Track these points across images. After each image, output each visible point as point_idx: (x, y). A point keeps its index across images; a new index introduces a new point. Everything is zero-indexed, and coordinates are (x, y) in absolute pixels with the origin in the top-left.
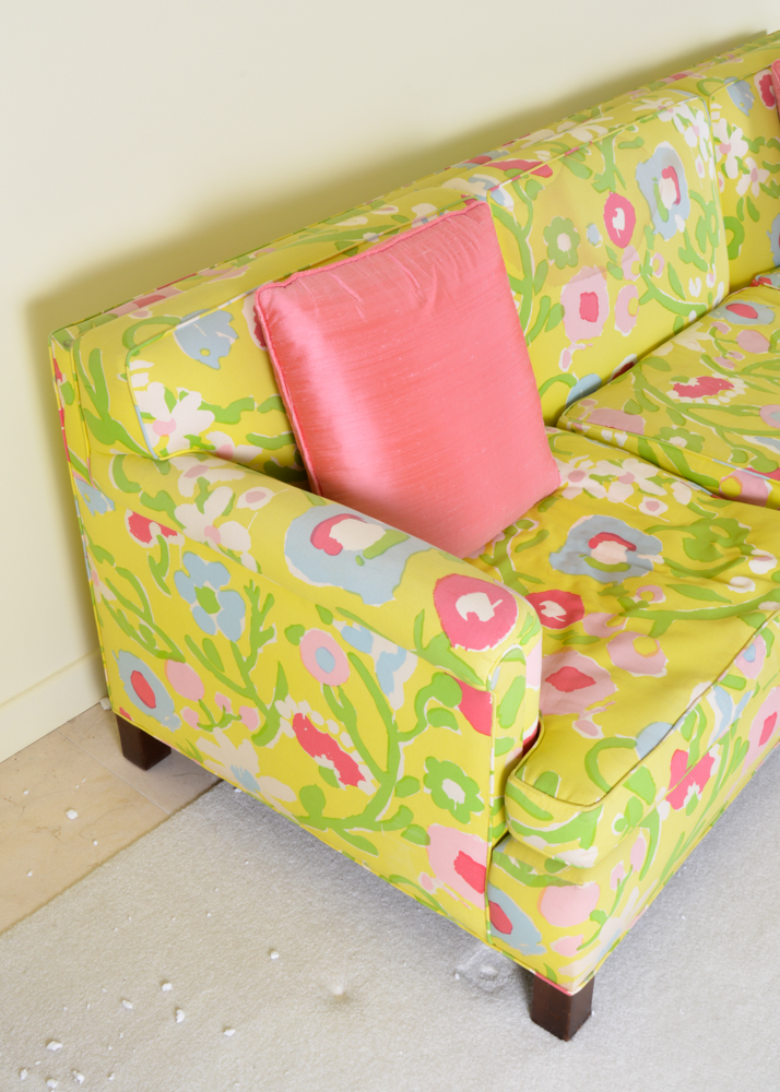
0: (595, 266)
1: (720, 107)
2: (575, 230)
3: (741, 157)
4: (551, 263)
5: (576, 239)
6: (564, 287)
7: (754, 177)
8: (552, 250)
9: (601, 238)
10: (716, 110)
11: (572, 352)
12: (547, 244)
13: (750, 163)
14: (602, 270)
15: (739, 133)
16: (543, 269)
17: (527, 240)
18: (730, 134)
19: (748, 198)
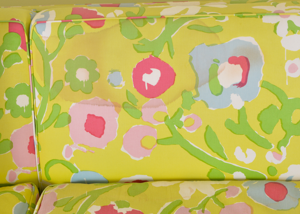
0: (109, 100)
2: (97, 70)
4: (66, 84)
5: (94, 76)
6: (74, 104)
8: (70, 76)
9: (123, 83)
11: (74, 149)
12: (66, 71)
14: (116, 106)
16: (58, 86)
17: (51, 62)
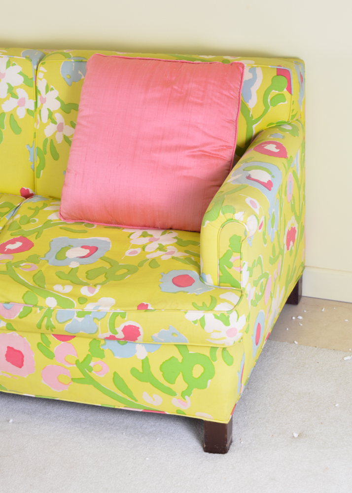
1: (45, 71)
3: (52, 110)
7: (60, 128)
10: (42, 72)
13: (59, 117)
15: (55, 93)
18: (47, 91)
19: (52, 140)
